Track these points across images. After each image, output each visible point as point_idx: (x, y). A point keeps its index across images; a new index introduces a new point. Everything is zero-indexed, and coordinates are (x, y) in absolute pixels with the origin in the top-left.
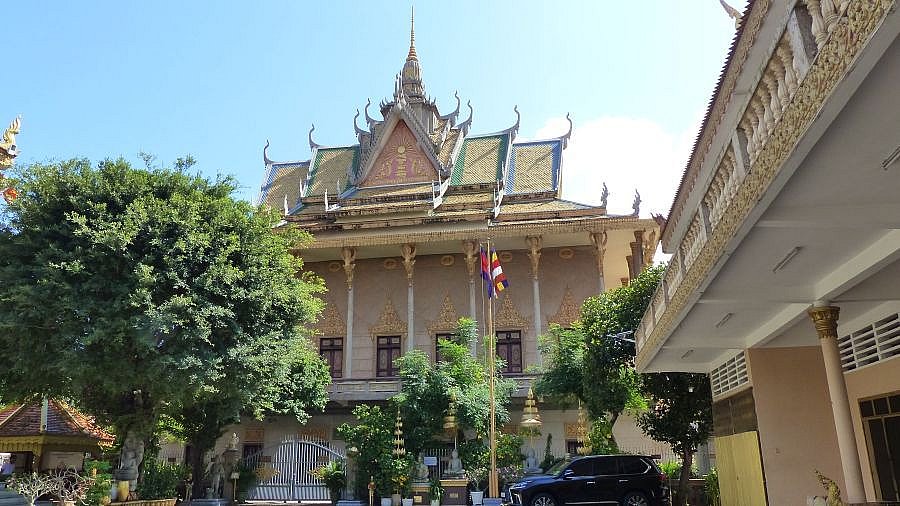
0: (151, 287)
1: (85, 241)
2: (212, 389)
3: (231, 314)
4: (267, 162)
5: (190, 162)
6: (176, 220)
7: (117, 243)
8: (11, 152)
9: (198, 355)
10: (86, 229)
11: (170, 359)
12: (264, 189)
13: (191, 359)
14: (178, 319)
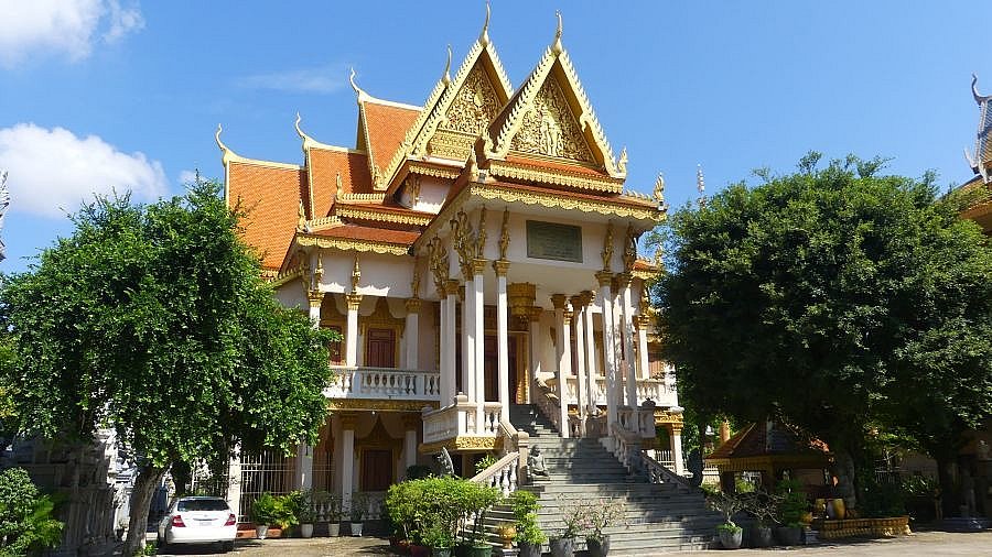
0: (781, 303)
1: (715, 272)
2: (879, 397)
3: (884, 311)
4: (979, 100)
5: (815, 157)
6: (791, 228)
7: (741, 267)
8: (661, 208)
9: (856, 363)
10: (714, 262)
11: (826, 372)
12: (982, 135)
13: (849, 368)
14: (818, 328)
